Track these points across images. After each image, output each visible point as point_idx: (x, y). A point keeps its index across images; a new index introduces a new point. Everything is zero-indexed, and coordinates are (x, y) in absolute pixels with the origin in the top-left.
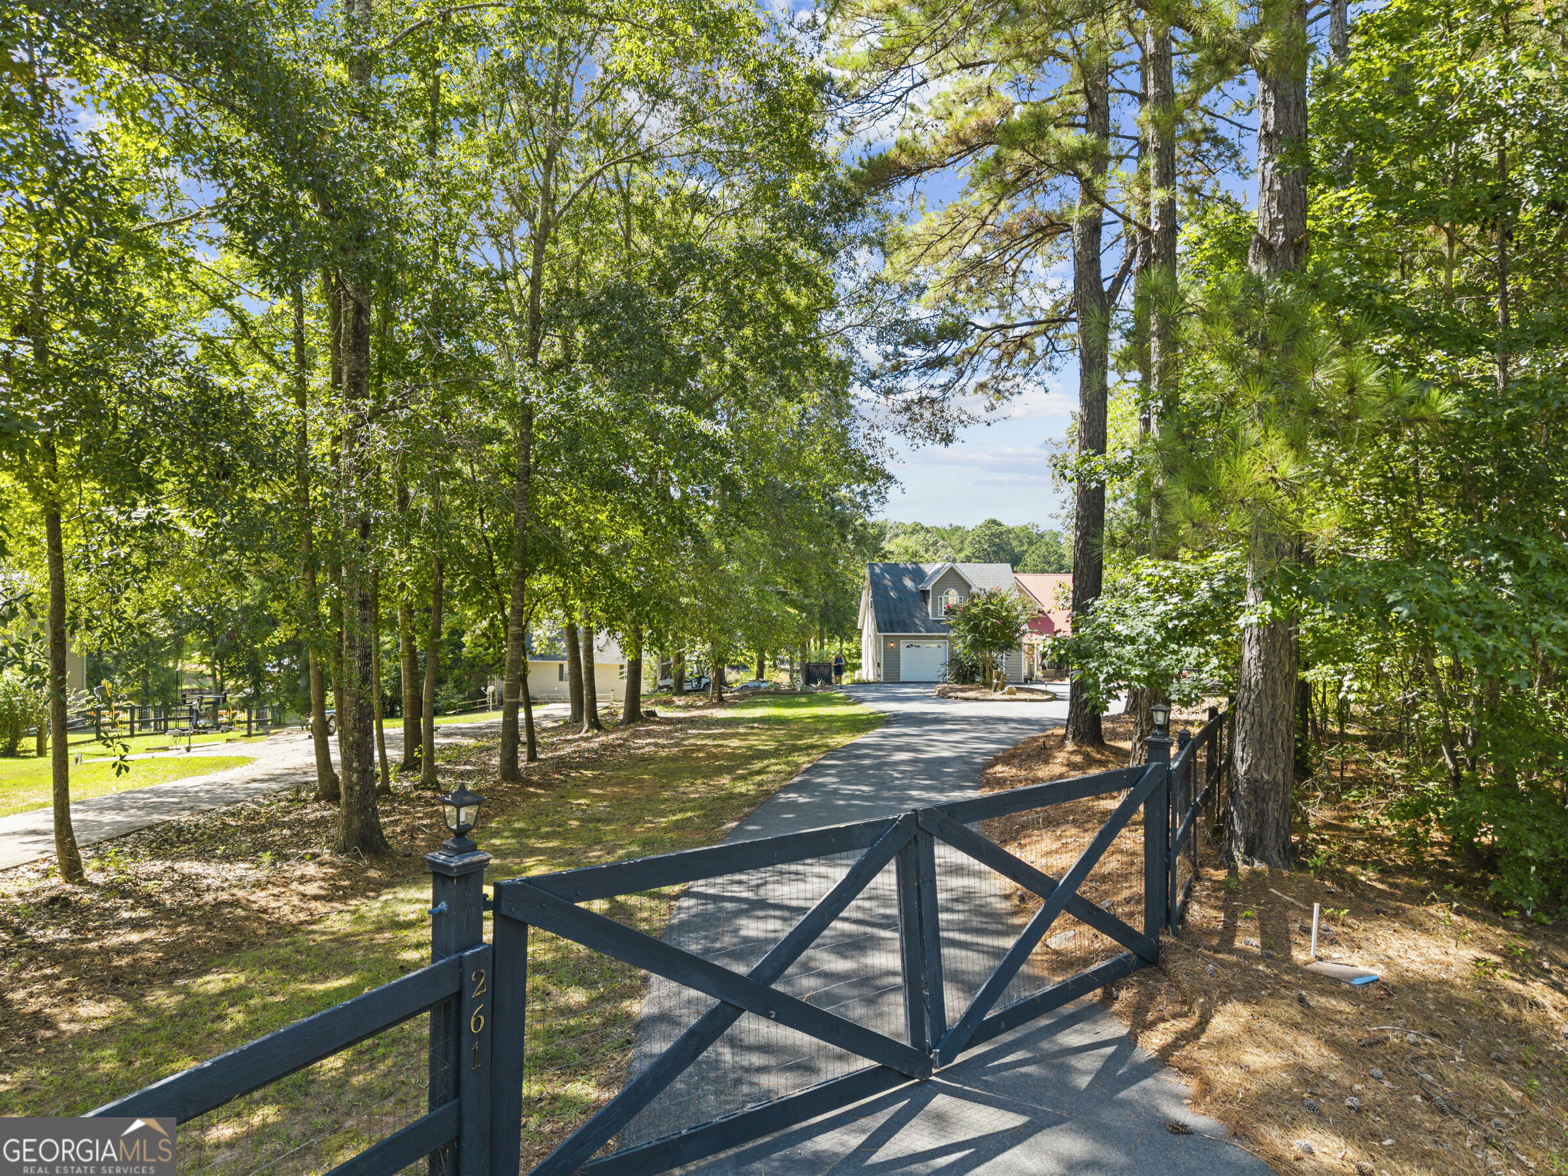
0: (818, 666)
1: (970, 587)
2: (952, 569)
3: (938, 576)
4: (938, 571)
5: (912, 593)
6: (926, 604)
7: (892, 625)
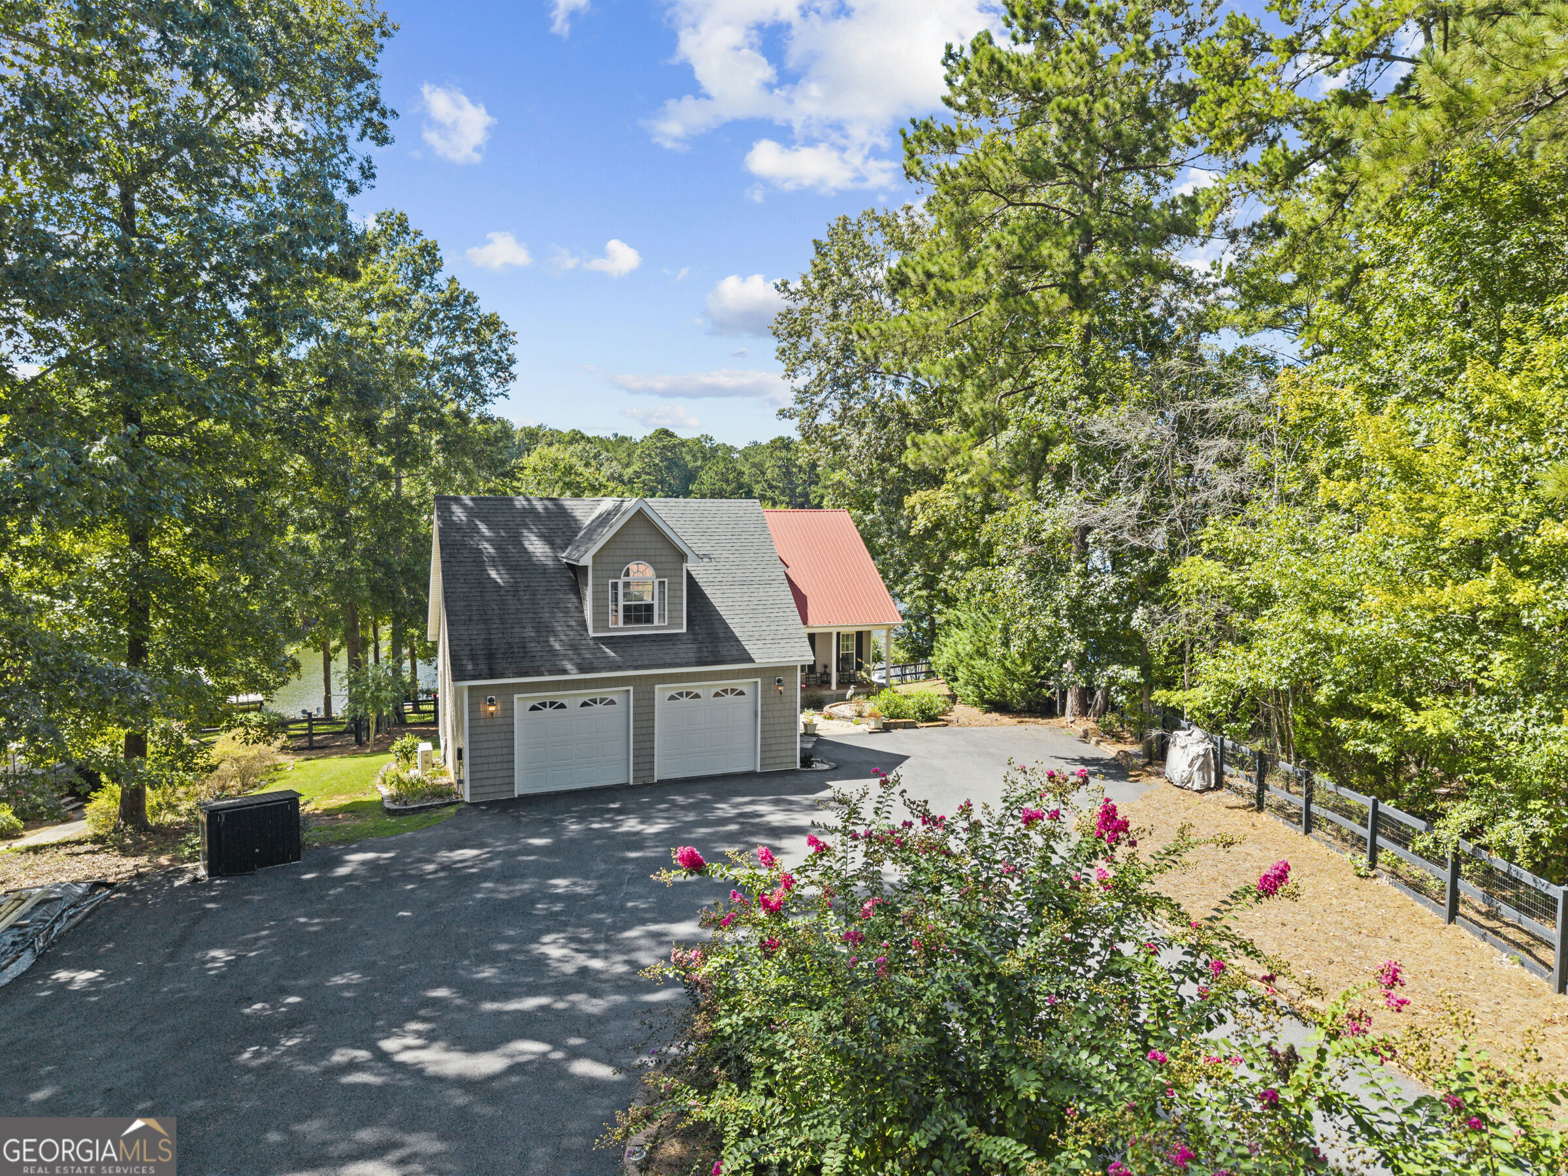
1: (683, 557)
2: (640, 513)
3: (607, 534)
4: (604, 520)
5: (544, 569)
6: (580, 599)
7: (490, 656)
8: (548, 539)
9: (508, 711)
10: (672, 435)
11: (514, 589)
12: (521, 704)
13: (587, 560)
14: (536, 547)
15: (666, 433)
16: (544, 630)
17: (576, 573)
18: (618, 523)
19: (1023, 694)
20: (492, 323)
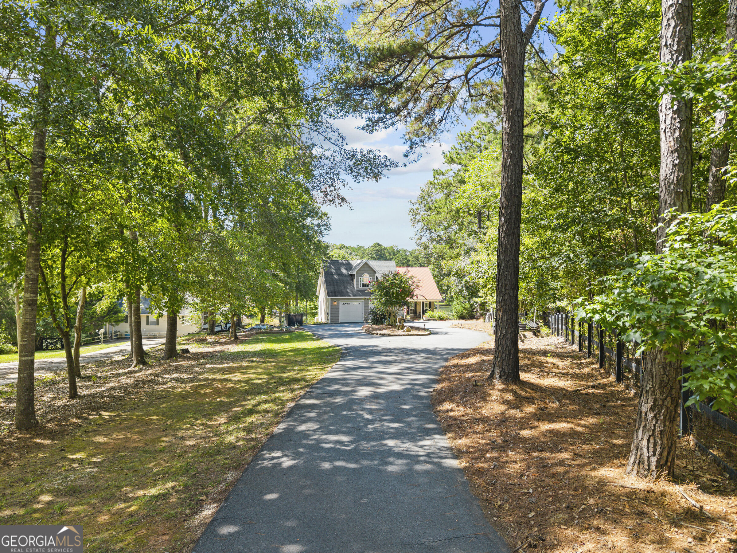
0: (295, 315)
1: (375, 273)
2: (366, 263)
3: (359, 267)
4: (359, 264)
5: (345, 276)
6: (353, 281)
7: (335, 292)
8: (346, 269)
9: (338, 304)
10: (380, 245)
11: (339, 279)
12: (341, 302)
13: (355, 273)
14: (344, 271)
15: (378, 244)
16: (345, 288)
17: (352, 276)
18: (361, 265)
19: (467, 313)
20: (325, 214)
